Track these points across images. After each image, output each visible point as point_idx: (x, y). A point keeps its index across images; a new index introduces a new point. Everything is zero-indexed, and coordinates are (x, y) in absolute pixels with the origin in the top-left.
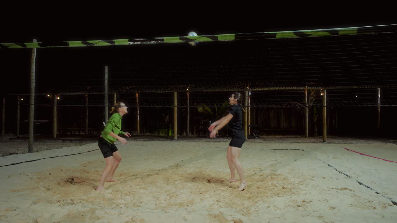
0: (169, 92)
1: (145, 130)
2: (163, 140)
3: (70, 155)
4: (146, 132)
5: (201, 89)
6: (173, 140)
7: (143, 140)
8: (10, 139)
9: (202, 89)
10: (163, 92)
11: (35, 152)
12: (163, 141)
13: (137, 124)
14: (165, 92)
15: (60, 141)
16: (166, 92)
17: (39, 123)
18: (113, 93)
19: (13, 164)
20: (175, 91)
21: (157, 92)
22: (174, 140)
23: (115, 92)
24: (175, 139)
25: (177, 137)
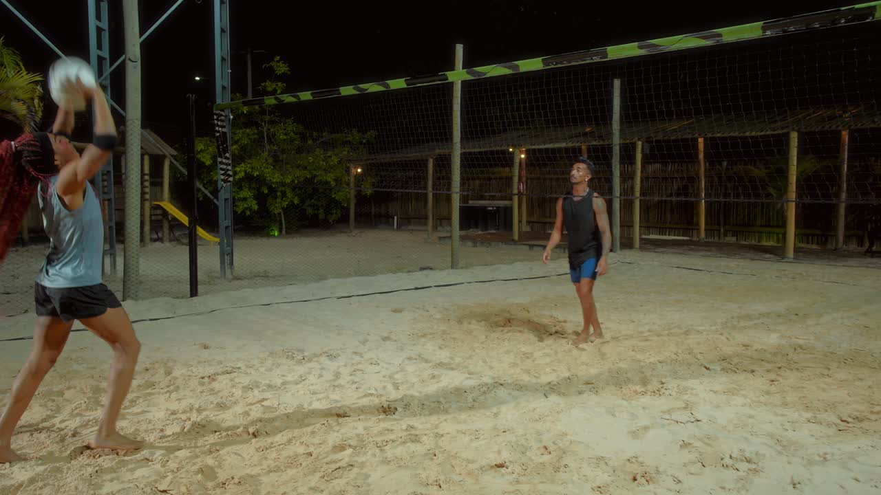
0: (776, 132)
1: (722, 230)
2: (757, 257)
3: (521, 279)
4: (726, 235)
5: (874, 122)
6: (783, 259)
7: (703, 256)
8: (440, 238)
9: (876, 120)
10: (759, 134)
11: (462, 268)
12: (753, 260)
13: (698, 215)
14: (763, 133)
15: (524, 247)
16: (768, 133)
17: (493, 207)
18: (634, 140)
19: (416, 289)
20: (793, 130)
21: (741, 135)
22: (786, 260)
23: (639, 140)
24: (788, 258)
25: (795, 251)
